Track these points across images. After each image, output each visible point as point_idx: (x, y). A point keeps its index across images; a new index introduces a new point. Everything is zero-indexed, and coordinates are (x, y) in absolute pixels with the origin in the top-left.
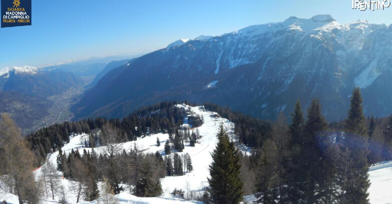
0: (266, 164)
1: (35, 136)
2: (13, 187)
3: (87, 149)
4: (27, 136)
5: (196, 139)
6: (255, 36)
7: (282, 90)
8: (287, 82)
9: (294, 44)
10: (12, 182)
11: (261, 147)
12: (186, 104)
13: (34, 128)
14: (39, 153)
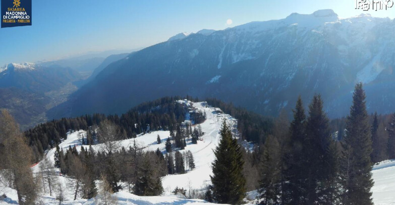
0: (268, 160)
1: (33, 132)
2: (12, 181)
3: (85, 147)
4: (25, 132)
5: (198, 136)
6: (258, 33)
7: (284, 86)
8: (289, 78)
9: (296, 40)
10: (11, 176)
11: (264, 143)
12: (188, 99)
13: (31, 123)
14: (36, 148)
